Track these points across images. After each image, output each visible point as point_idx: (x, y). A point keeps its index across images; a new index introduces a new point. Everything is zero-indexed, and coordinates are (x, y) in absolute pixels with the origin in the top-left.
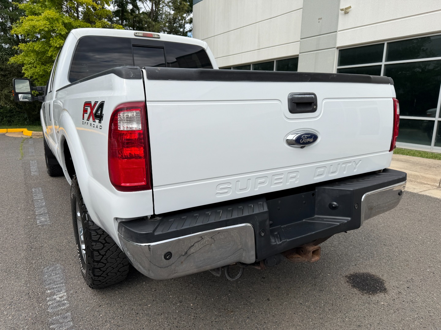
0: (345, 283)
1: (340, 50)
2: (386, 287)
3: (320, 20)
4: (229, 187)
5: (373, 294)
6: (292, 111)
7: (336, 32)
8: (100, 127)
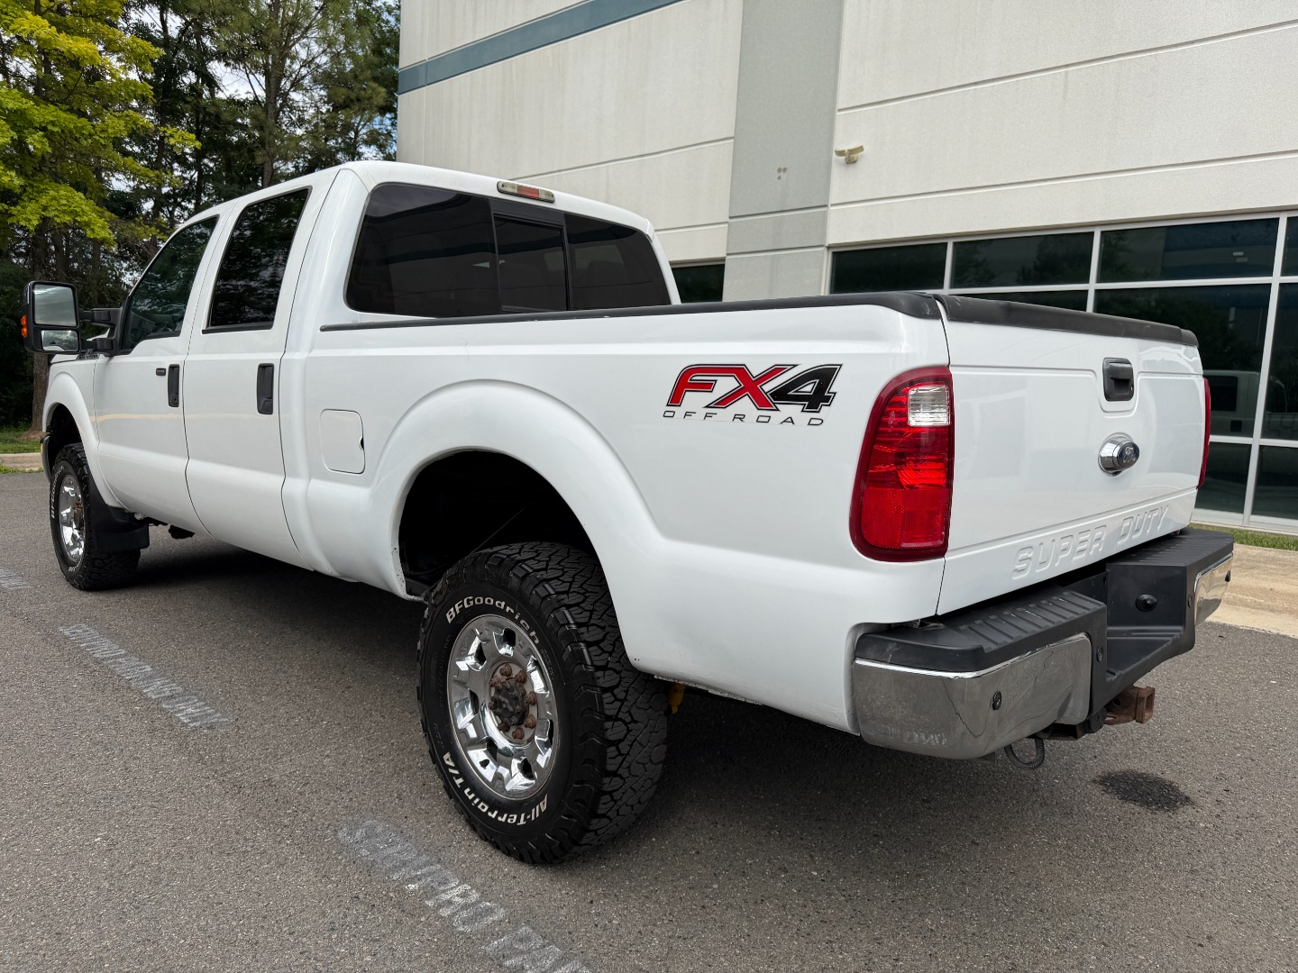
0: (1103, 794)
1: (834, 253)
2: (1186, 794)
3: (782, 173)
4: (1026, 557)
5: (1173, 810)
6: (1108, 397)
7: (826, 206)
8: (813, 422)
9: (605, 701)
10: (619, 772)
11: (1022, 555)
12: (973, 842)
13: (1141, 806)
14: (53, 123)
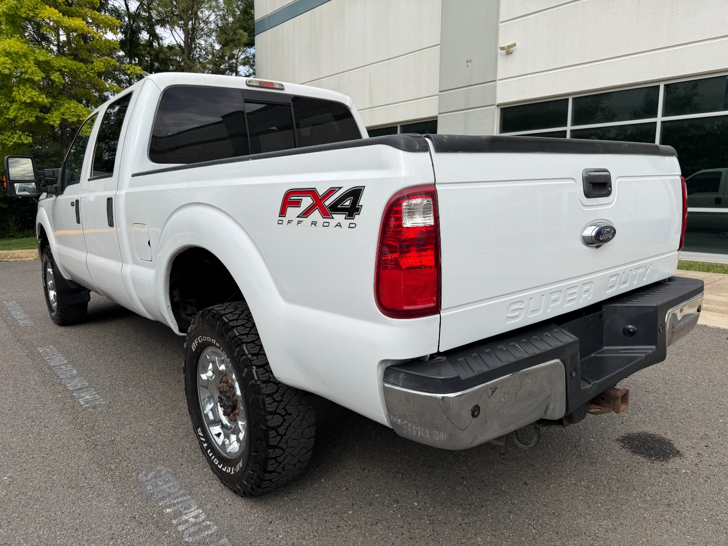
0: (621, 449)
1: (501, 109)
2: (678, 449)
3: (469, 63)
4: (521, 307)
5: (666, 461)
6: (588, 195)
7: (495, 81)
8: (351, 226)
9: (267, 402)
10: (279, 446)
11: (513, 307)
12: (525, 483)
13: (645, 457)
14: (65, 67)
